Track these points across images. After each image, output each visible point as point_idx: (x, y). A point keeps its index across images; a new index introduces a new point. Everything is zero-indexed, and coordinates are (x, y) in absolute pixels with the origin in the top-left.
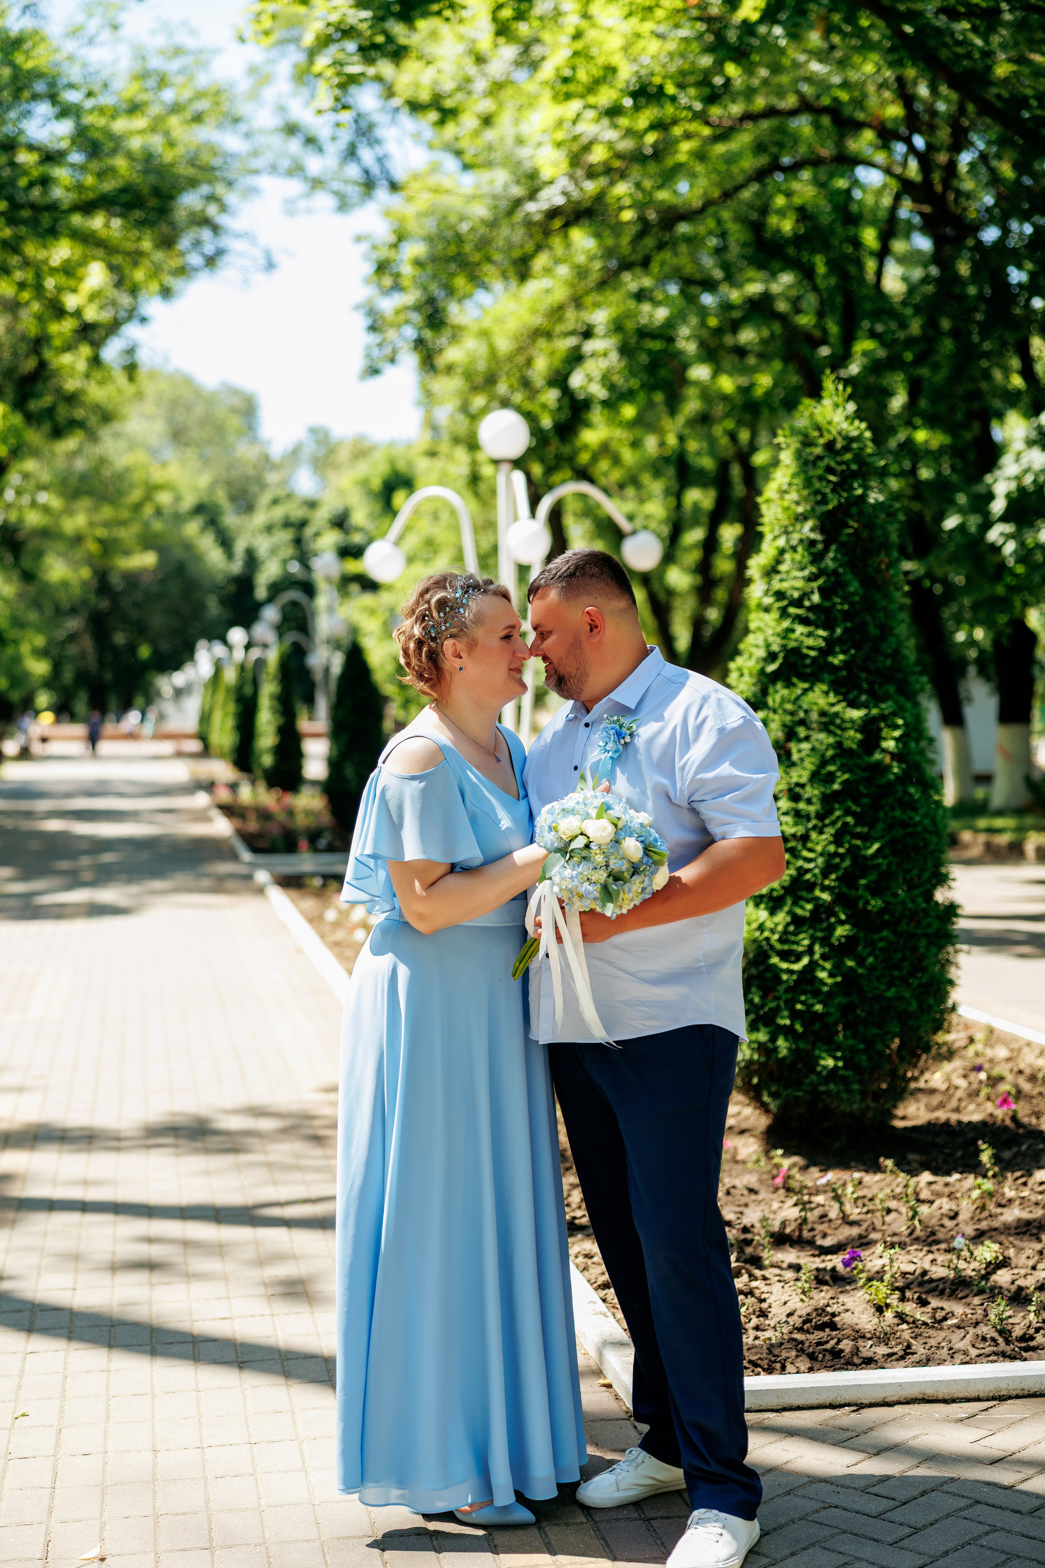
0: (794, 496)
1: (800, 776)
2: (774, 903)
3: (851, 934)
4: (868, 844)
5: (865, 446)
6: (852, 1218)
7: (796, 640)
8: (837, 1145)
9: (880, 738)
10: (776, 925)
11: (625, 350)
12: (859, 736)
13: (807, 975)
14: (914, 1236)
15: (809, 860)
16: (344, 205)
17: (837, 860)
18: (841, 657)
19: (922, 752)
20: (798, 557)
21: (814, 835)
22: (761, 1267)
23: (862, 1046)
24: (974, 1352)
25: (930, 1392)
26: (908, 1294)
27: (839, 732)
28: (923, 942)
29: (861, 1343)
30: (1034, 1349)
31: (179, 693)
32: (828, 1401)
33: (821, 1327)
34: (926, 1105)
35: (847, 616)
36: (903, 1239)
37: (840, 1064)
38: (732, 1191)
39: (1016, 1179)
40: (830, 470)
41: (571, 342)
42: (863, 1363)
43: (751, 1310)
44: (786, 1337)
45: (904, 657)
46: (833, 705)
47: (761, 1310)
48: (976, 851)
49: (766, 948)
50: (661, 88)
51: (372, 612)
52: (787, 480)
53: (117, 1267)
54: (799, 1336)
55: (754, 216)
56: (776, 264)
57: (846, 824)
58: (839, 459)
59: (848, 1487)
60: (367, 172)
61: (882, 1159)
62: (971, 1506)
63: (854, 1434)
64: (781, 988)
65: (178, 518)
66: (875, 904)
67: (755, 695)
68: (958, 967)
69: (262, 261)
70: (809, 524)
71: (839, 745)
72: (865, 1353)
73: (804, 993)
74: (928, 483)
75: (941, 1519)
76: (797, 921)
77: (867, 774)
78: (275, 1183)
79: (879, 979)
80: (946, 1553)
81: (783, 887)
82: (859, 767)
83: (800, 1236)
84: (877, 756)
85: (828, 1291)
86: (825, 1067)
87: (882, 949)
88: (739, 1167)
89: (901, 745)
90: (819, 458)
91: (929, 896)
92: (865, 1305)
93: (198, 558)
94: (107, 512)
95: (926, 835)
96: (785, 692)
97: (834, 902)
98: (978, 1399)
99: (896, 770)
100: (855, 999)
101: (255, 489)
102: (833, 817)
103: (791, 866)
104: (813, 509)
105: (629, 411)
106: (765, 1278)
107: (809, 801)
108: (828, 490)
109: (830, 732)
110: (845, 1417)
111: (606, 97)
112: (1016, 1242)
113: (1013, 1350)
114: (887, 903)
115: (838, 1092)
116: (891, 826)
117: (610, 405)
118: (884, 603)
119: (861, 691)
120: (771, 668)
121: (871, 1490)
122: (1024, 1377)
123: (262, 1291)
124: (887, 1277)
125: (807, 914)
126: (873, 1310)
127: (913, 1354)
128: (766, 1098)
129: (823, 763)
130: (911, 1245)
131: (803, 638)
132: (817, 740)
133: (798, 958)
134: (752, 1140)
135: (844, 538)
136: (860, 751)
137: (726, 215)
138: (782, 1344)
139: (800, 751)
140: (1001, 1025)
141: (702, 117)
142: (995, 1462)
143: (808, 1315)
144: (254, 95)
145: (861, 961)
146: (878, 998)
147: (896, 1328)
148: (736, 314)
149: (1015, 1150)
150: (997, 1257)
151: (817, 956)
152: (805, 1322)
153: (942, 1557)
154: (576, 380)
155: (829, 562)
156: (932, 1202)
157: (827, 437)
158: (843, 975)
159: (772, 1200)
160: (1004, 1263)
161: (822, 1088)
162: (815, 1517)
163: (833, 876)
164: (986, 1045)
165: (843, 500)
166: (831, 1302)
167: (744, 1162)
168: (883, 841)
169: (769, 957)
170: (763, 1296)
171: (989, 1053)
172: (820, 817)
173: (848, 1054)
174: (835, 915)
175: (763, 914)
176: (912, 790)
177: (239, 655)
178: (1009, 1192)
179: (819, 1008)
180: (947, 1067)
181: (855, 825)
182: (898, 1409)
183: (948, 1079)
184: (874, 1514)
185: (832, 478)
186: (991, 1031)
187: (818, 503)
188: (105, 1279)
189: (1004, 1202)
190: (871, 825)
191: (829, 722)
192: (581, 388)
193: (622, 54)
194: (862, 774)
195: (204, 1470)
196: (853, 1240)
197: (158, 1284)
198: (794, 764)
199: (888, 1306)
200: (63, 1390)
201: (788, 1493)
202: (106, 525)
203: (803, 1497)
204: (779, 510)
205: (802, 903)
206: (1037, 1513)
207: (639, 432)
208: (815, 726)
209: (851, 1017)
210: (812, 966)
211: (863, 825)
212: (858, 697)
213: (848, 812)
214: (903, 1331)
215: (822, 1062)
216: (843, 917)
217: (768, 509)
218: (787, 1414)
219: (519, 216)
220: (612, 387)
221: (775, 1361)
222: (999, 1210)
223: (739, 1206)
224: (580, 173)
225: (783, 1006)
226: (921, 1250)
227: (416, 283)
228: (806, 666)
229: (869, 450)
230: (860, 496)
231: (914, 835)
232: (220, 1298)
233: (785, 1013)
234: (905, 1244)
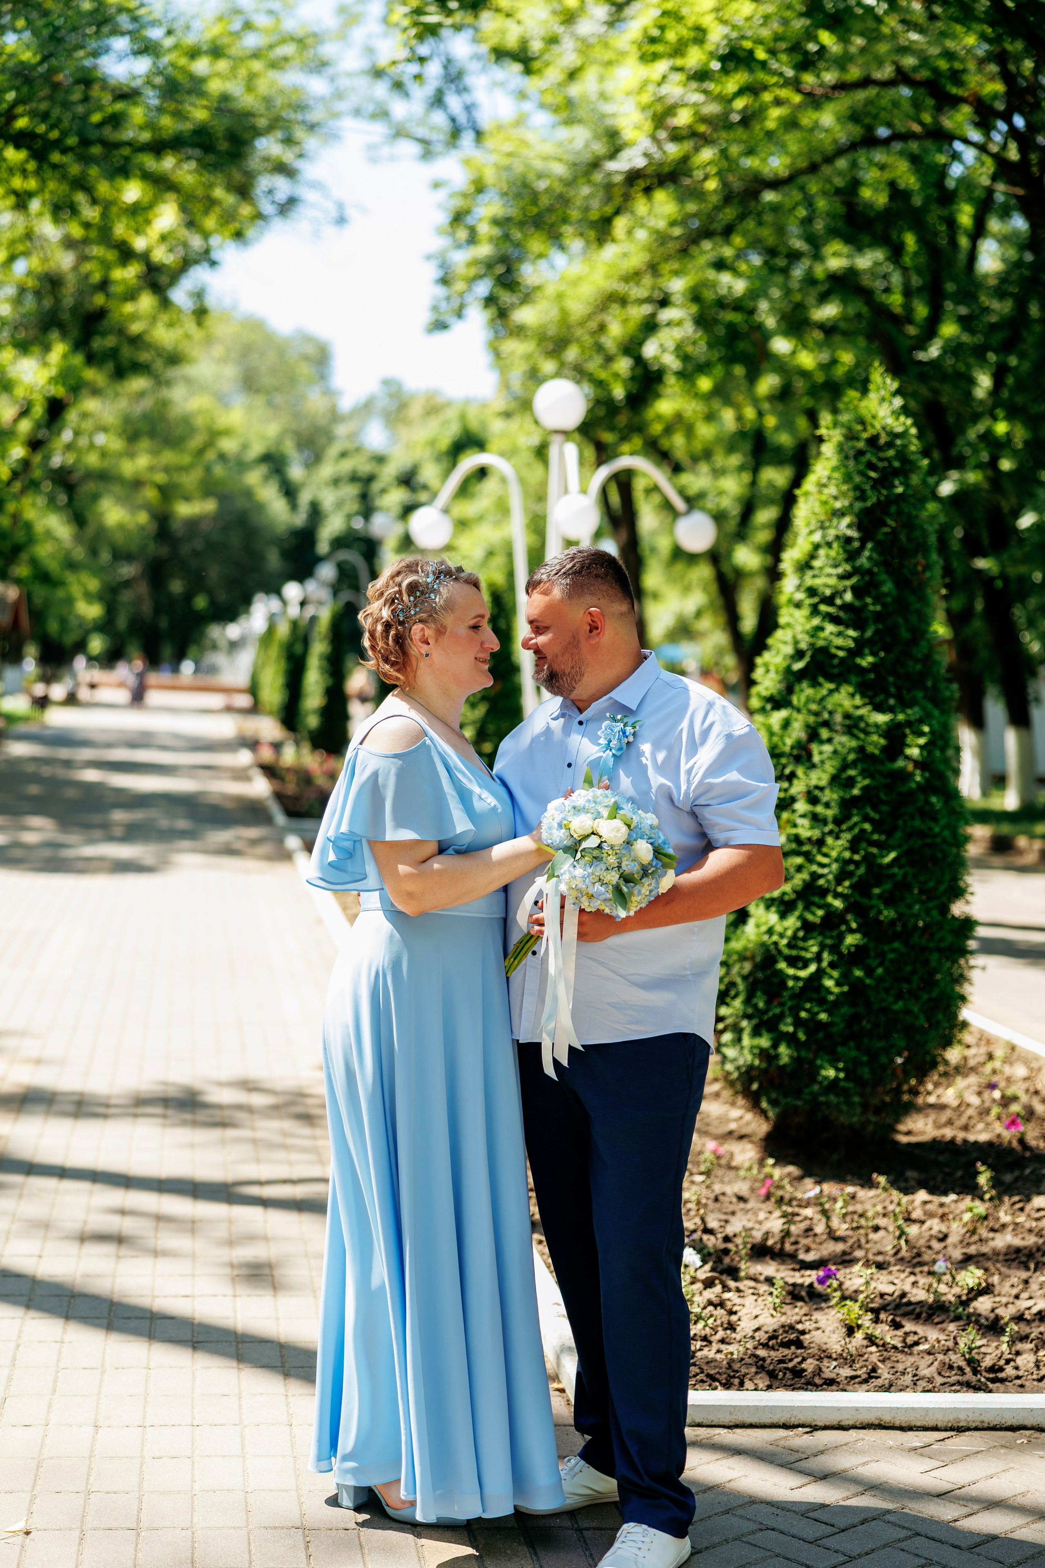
0: (832, 490)
1: (819, 779)
2: (785, 907)
3: (862, 943)
4: (884, 852)
5: (910, 443)
6: (839, 1233)
7: (825, 639)
8: (835, 1157)
9: (904, 745)
10: (786, 929)
11: (702, 321)
12: (882, 741)
13: (814, 982)
14: (899, 1256)
15: (822, 866)
16: (427, 153)
17: (852, 867)
18: (870, 659)
19: (947, 762)
20: (833, 553)
21: (830, 840)
22: (736, 1279)
23: (865, 1059)
24: (939, 1380)
25: (887, 1418)
26: (883, 1316)
27: (862, 736)
28: (936, 956)
29: (826, 1362)
30: (1002, 1381)
31: (234, 646)
32: (782, 1421)
33: (787, 1345)
34: (935, 1122)
35: (878, 617)
36: (888, 1258)
37: (842, 1075)
38: (721, 1198)
39: (1014, 1204)
40: (871, 466)
41: (647, 309)
42: (825, 1383)
43: (719, 1322)
44: (749, 1352)
45: (938, 663)
46: (857, 707)
47: (729, 1323)
48: (1031, 858)
49: (774, 952)
50: (751, 52)
52: (826, 473)
53: (85, 1238)
54: (762, 1353)
55: (845, 187)
56: (864, 239)
57: (863, 831)
58: (882, 455)
59: (789, 1510)
60: (453, 120)
61: (875, 1175)
62: (910, 1537)
63: (803, 1456)
64: (786, 994)
65: (242, 466)
66: (888, 914)
67: (780, 692)
68: (971, 984)
69: (334, 214)
70: (846, 520)
71: (861, 749)
72: (828, 1374)
73: (810, 1000)
74: (1009, 474)
75: (877, 1549)
76: (807, 926)
77: (888, 781)
78: (258, 1161)
79: (886, 990)
81: (795, 892)
82: (880, 773)
83: (782, 1249)
84: (900, 763)
85: (801, 1308)
86: (826, 1078)
87: (891, 961)
88: (732, 1174)
89: (925, 753)
90: (862, 452)
91: (944, 909)
92: (837, 1325)
93: (260, 508)
94: (169, 457)
95: (945, 847)
96: (809, 692)
97: (847, 910)
98: (935, 1429)
99: (918, 778)
100: (861, 1009)
101: (323, 440)
102: (851, 823)
103: (804, 870)
104: (851, 505)
105: (705, 384)
106: (738, 1290)
107: (827, 805)
108: (867, 487)
109: (853, 735)
110: (799, 1439)
111: (694, 58)
112: (1003, 1269)
113: (979, 1381)
114: (900, 915)
115: (838, 1104)
116: (909, 836)
117: (687, 376)
118: (918, 604)
119: (888, 695)
120: (798, 666)
121: (811, 1515)
122: (985, 1409)
123: (228, 1271)
124: (861, 1297)
125: (817, 920)
126: (844, 1330)
127: (877, 1378)
128: (765, 1105)
129: (845, 766)
130: (895, 1265)
131: (832, 637)
132: (840, 743)
133: (805, 964)
134: (749, 1146)
135: (880, 537)
136: (883, 756)
137: (814, 187)
138: (742, 1359)
139: (821, 753)
140: (1024, 1043)
141: (796, 84)
142: (941, 1495)
143: (775, 1331)
144: (342, 35)
145: (869, 972)
146: (885, 1010)
147: (864, 1350)
148: (820, 288)
149: (1017, 1173)
150: (980, 1284)
151: (825, 964)
152: (770, 1338)
154: (650, 350)
155: (863, 561)
156: (923, 1222)
157: (871, 432)
158: (850, 985)
159: (760, 1209)
160: (987, 1290)
161: (822, 1099)
162: (750, 1538)
163: (847, 883)
164: (1004, 1062)
165: (882, 498)
166: (804, 1318)
167: (737, 1169)
168: (900, 851)
169: (775, 962)
170: (735, 1309)
171: (1007, 1070)
172: (837, 822)
173: (850, 1066)
174: (847, 923)
175: (773, 918)
176: (934, 799)
177: (294, 611)
178: (1004, 1217)
179: (823, 1016)
180: (961, 1083)
181: (872, 833)
182: (852, 1432)
183: (960, 1096)
184: (811, 1539)
185: (873, 474)
186: (1013, 1048)
187: (857, 499)
188: (73, 1248)
189: (997, 1226)
190: (890, 833)
191: (853, 725)
192: (656, 358)
193: (713, 16)
194: (883, 781)
195: (142, 1449)
196: (836, 1256)
197: (125, 1257)
198: (813, 766)
199: (859, 1327)
200: (14, 1359)
201: (727, 1512)
202: (167, 470)
203: (741, 1517)
204: (817, 504)
205: (814, 909)
206: (977, 1550)
207: (716, 404)
208: (838, 728)
209: (856, 1028)
210: (820, 974)
211: (881, 832)
212: (886, 700)
213: (866, 818)
214: (871, 1353)
215: (824, 1073)
216: (854, 925)
217: (806, 502)
218: (738, 1431)
219: (598, 175)
220: (685, 358)
221: (734, 1377)
222: (991, 1235)
223: (726, 1213)
224: (663, 135)
225: (787, 1013)
226: (904, 1271)
227: (491, 239)
228: (834, 666)
229: (913, 448)
230: (900, 495)
231: (932, 846)
232: (185, 1275)
233: (789, 1020)
234: (889, 1264)
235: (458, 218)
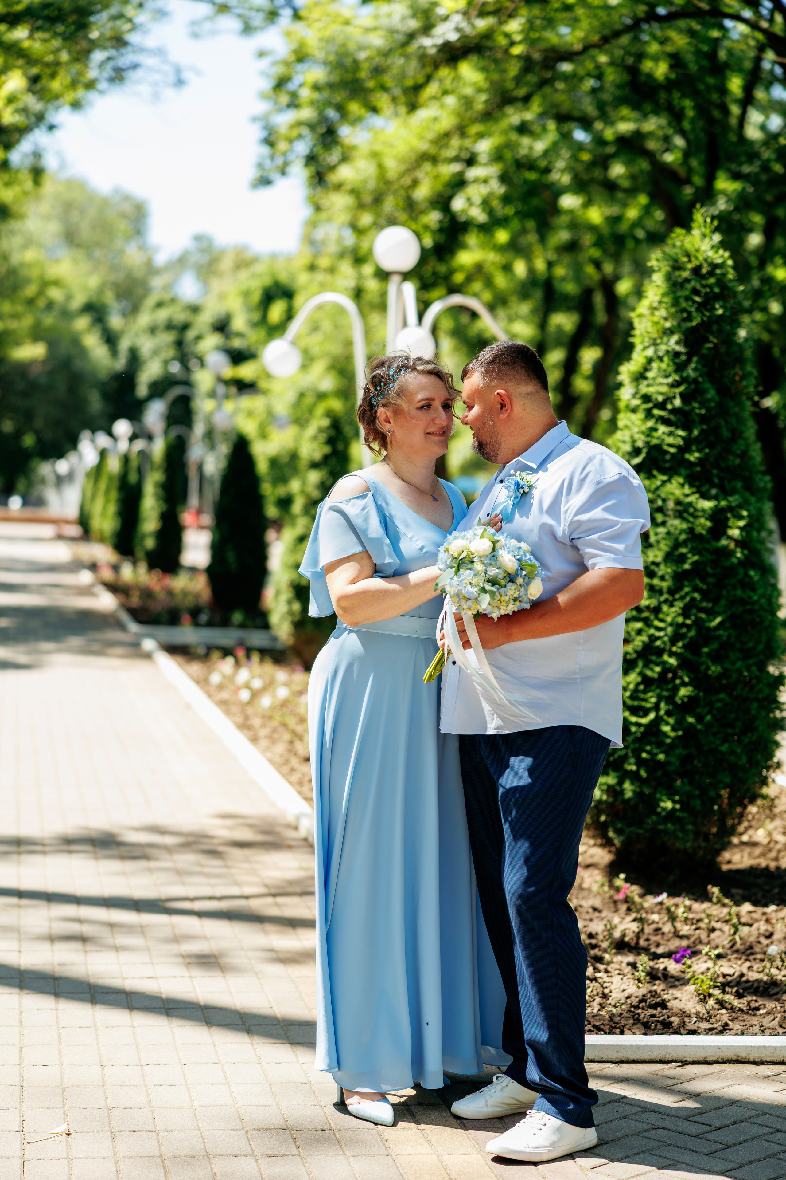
0: (663, 312)
1: (656, 556)
3: (693, 694)
4: (711, 618)
5: (727, 272)
6: (682, 933)
7: (658, 438)
8: (672, 878)
9: (726, 527)
10: (629, 684)
11: (503, 178)
12: (709, 524)
13: (653, 728)
14: (735, 948)
15: (659, 629)
16: (248, 29)
17: (684, 630)
18: (697, 455)
19: (762, 542)
20: (664, 366)
21: (665, 608)
22: (604, 963)
23: (697, 792)
24: (781, 1029)
25: (743, 1055)
27: (691, 519)
28: (755, 705)
29: (687, 1019)
31: (60, 481)
32: (658, 1058)
33: (654, 1006)
34: (749, 855)
35: (703, 419)
36: (725, 951)
37: (678, 806)
40: (695, 292)
41: (455, 167)
42: (687, 1031)
43: (595, 993)
44: (624, 1011)
45: (751, 458)
46: (687, 495)
47: (603, 993)
51: (250, 414)
52: (657, 298)
53: (52, 939)
54: (635, 1011)
55: (630, 61)
56: (648, 107)
57: (693, 599)
58: (704, 282)
59: (674, 1116)
61: (709, 887)
62: (772, 1133)
63: (679, 1081)
65: (66, 315)
66: (715, 669)
69: (172, 78)
70: (675, 338)
71: (691, 530)
72: (690, 1026)
73: (650, 744)
75: (748, 1140)
76: (647, 681)
77: (714, 557)
78: (183, 884)
79: (714, 735)
80: (751, 1162)
81: (636, 652)
82: (707, 550)
83: (637, 943)
84: (724, 542)
85: (659, 985)
86: (664, 809)
87: (718, 709)
88: (586, 893)
89: (744, 534)
90: (687, 280)
91: (762, 667)
92: (692, 995)
93: (83, 352)
95: (762, 613)
97: (679, 666)
98: (782, 1063)
99: (739, 555)
100: (693, 751)
101: (140, 291)
102: (683, 593)
103: (644, 634)
104: (679, 325)
105: (502, 236)
106: (607, 971)
107: (662, 578)
108: (693, 309)
109: (684, 519)
110: (673, 1070)
114: (726, 670)
115: (675, 831)
116: (732, 603)
117: (486, 229)
118: (736, 410)
119: (713, 485)
120: (636, 461)
121: (692, 1118)
123: (180, 960)
125: (656, 676)
126: (698, 998)
127: (730, 1030)
128: (611, 834)
129: (677, 545)
130: (732, 955)
131: (664, 436)
132: (672, 525)
133: (646, 713)
134: (597, 872)
135: (705, 351)
136: (709, 537)
138: (621, 1014)
139: (656, 534)
143: (644, 996)
145: (700, 719)
146: (713, 751)
147: (716, 1012)
148: (610, 150)
151: (662, 712)
152: (640, 1001)
153: (747, 1164)
154: (458, 204)
155: (690, 372)
156: (751, 925)
157: (695, 263)
158: (684, 731)
159: (613, 917)
161: (661, 827)
162: (646, 1134)
163: (680, 644)
165: (705, 319)
166: (664, 991)
167: (589, 889)
168: (725, 616)
170: (605, 984)
172: (671, 592)
173: (684, 798)
174: (680, 677)
176: (752, 573)
177: (123, 446)
179: (661, 757)
180: (769, 825)
181: (702, 600)
182: (716, 1067)
183: (770, 834)
184: (694, 1134)
185: (697, 299)
187: (684, 320)
188: (46, 946)
190: (715, 602)
191: (683, 510)
192: (464, 211)
194: (709, 557)
195: (144, 1080)
196: (682, 949)
197: (91, 951)
198: (652, 546)
199: (710, 995)
200: (21, 1021)
201: (624, 1117)
203: (636, 1121)
204: (649, 324)
205: (652, 666)
207: (510, 256)
208: (670, 513)
209: (689, 766)
210: (658, 720)
211: (708, 601)
212: (709, 490)
213: (695, 589)
214: (722, 1014)
215: (662, 804)
216: (686, 679)
217: (640, 323)
218: (624, 1065)
219: (413, 47)
220: (491, 212)
221: (615, 1028)
223: (585, 920)
224: (474, 10)
225: (630, 754)
226: (740, 959)
227: (312, 103)
228: (666, 461)
229: (730, 277)
230: (721, 316)
231: (751, 612)
232: (146, 963)
233: (632, 760)
234: (727, 954)
235: (281, 84)
